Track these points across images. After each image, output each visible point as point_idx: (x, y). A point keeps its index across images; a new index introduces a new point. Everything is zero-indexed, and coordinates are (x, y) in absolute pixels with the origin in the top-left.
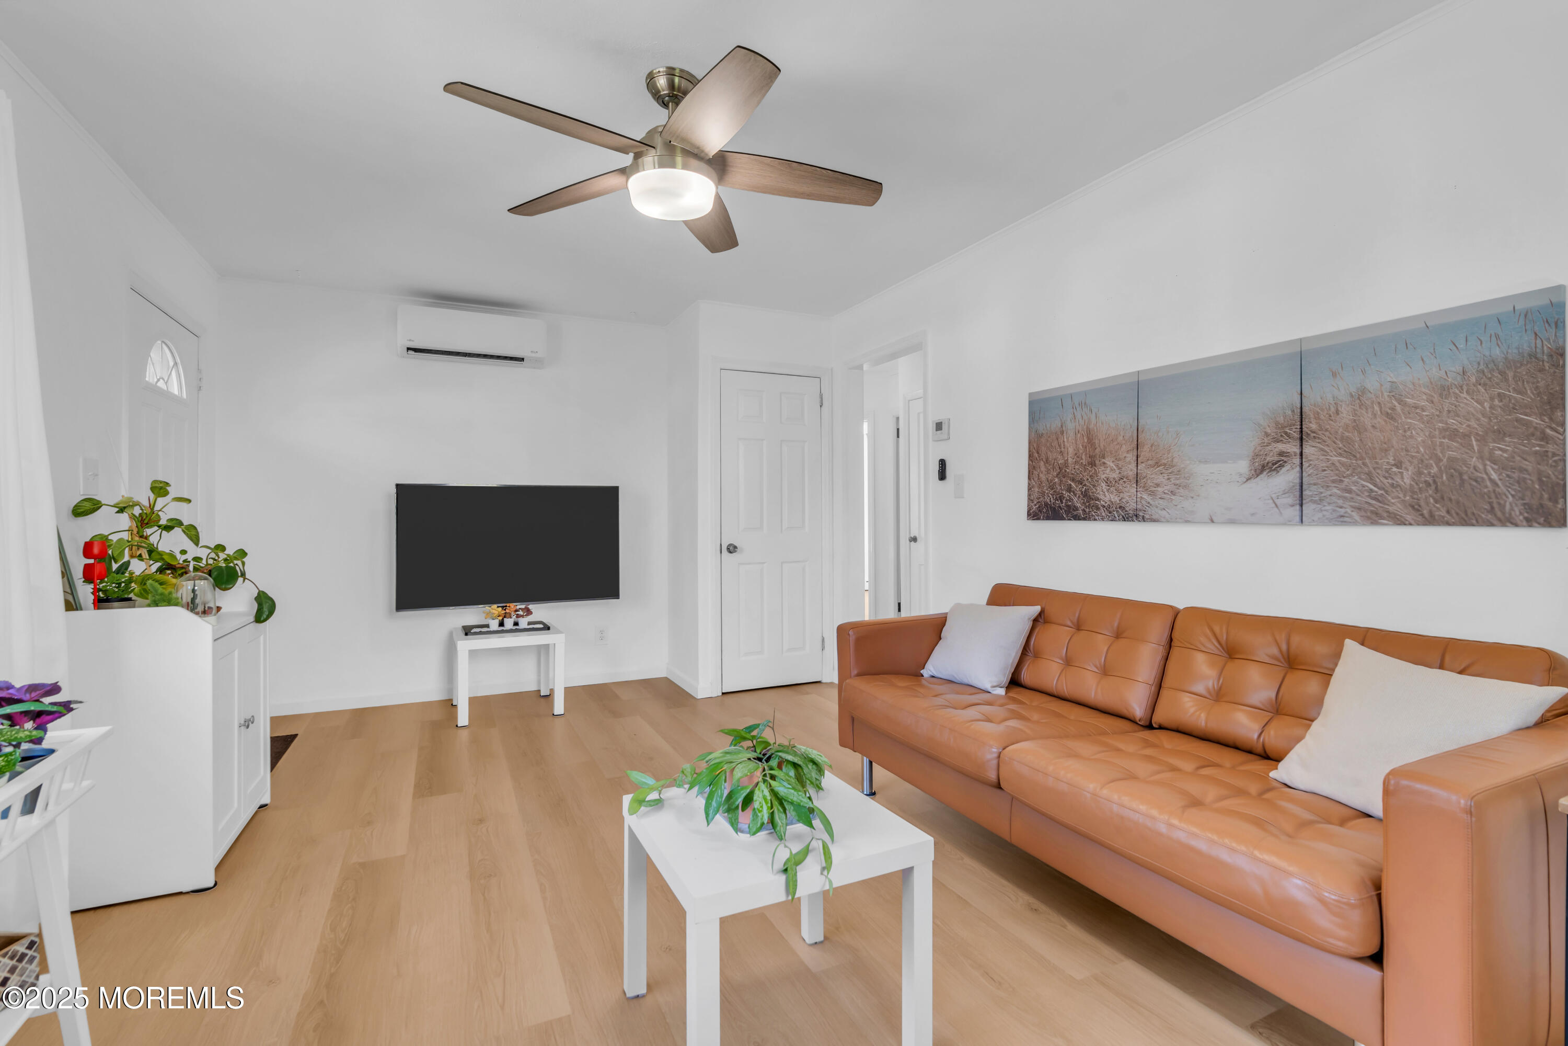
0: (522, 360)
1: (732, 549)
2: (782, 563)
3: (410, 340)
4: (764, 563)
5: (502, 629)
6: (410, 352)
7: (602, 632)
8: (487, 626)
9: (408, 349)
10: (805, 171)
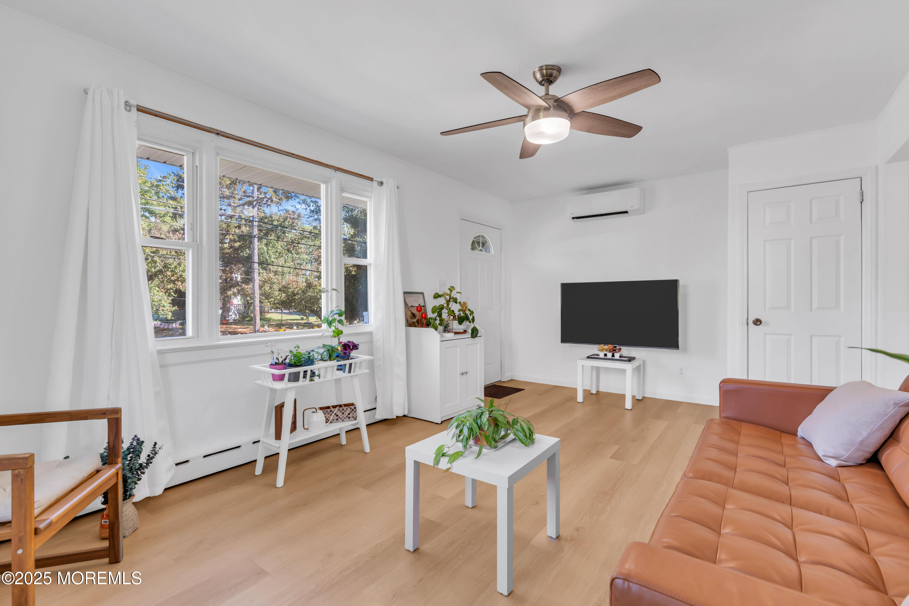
0: (626, 212)
1: (757, 322)
2: (811, 337)
3: (572, 214)
4: (792, 335)
5: (605, 358)
6: (575, 219)
7: (681, 370)
8: (598, 355)
9: (573, 218)
10: (602, 87)
